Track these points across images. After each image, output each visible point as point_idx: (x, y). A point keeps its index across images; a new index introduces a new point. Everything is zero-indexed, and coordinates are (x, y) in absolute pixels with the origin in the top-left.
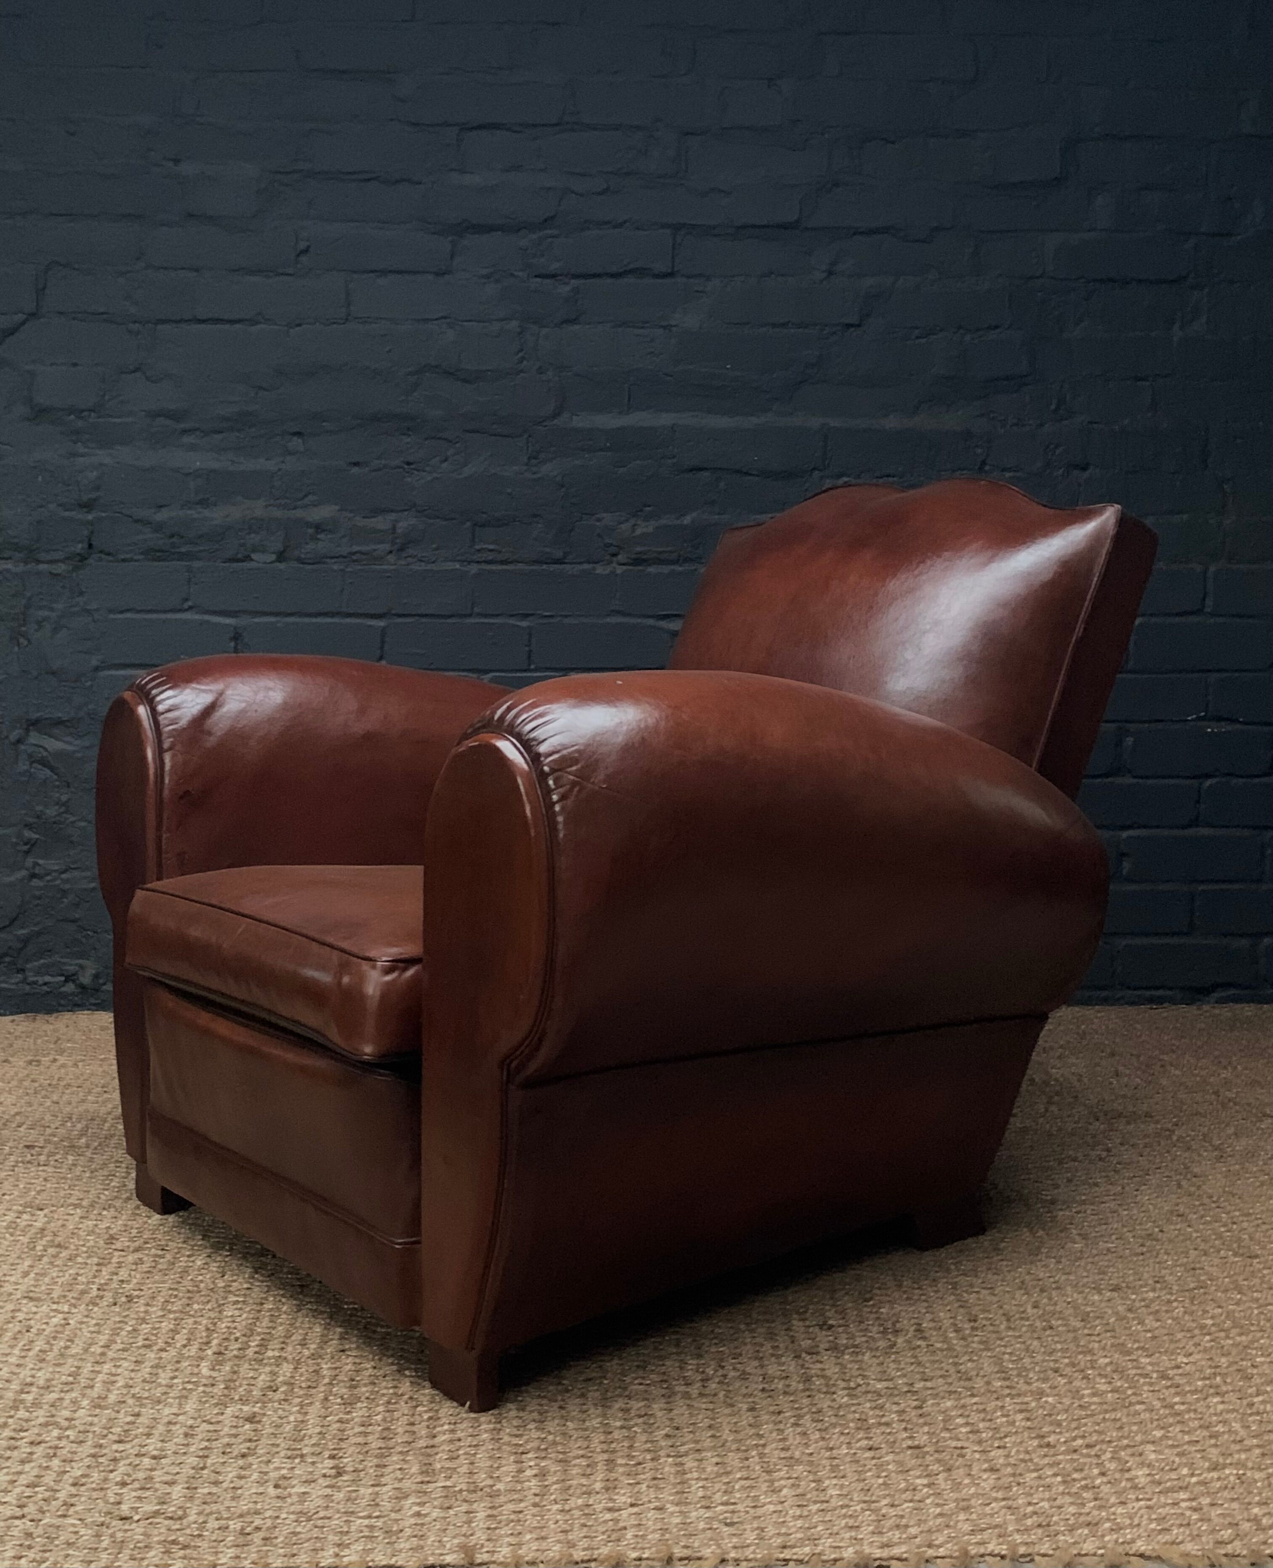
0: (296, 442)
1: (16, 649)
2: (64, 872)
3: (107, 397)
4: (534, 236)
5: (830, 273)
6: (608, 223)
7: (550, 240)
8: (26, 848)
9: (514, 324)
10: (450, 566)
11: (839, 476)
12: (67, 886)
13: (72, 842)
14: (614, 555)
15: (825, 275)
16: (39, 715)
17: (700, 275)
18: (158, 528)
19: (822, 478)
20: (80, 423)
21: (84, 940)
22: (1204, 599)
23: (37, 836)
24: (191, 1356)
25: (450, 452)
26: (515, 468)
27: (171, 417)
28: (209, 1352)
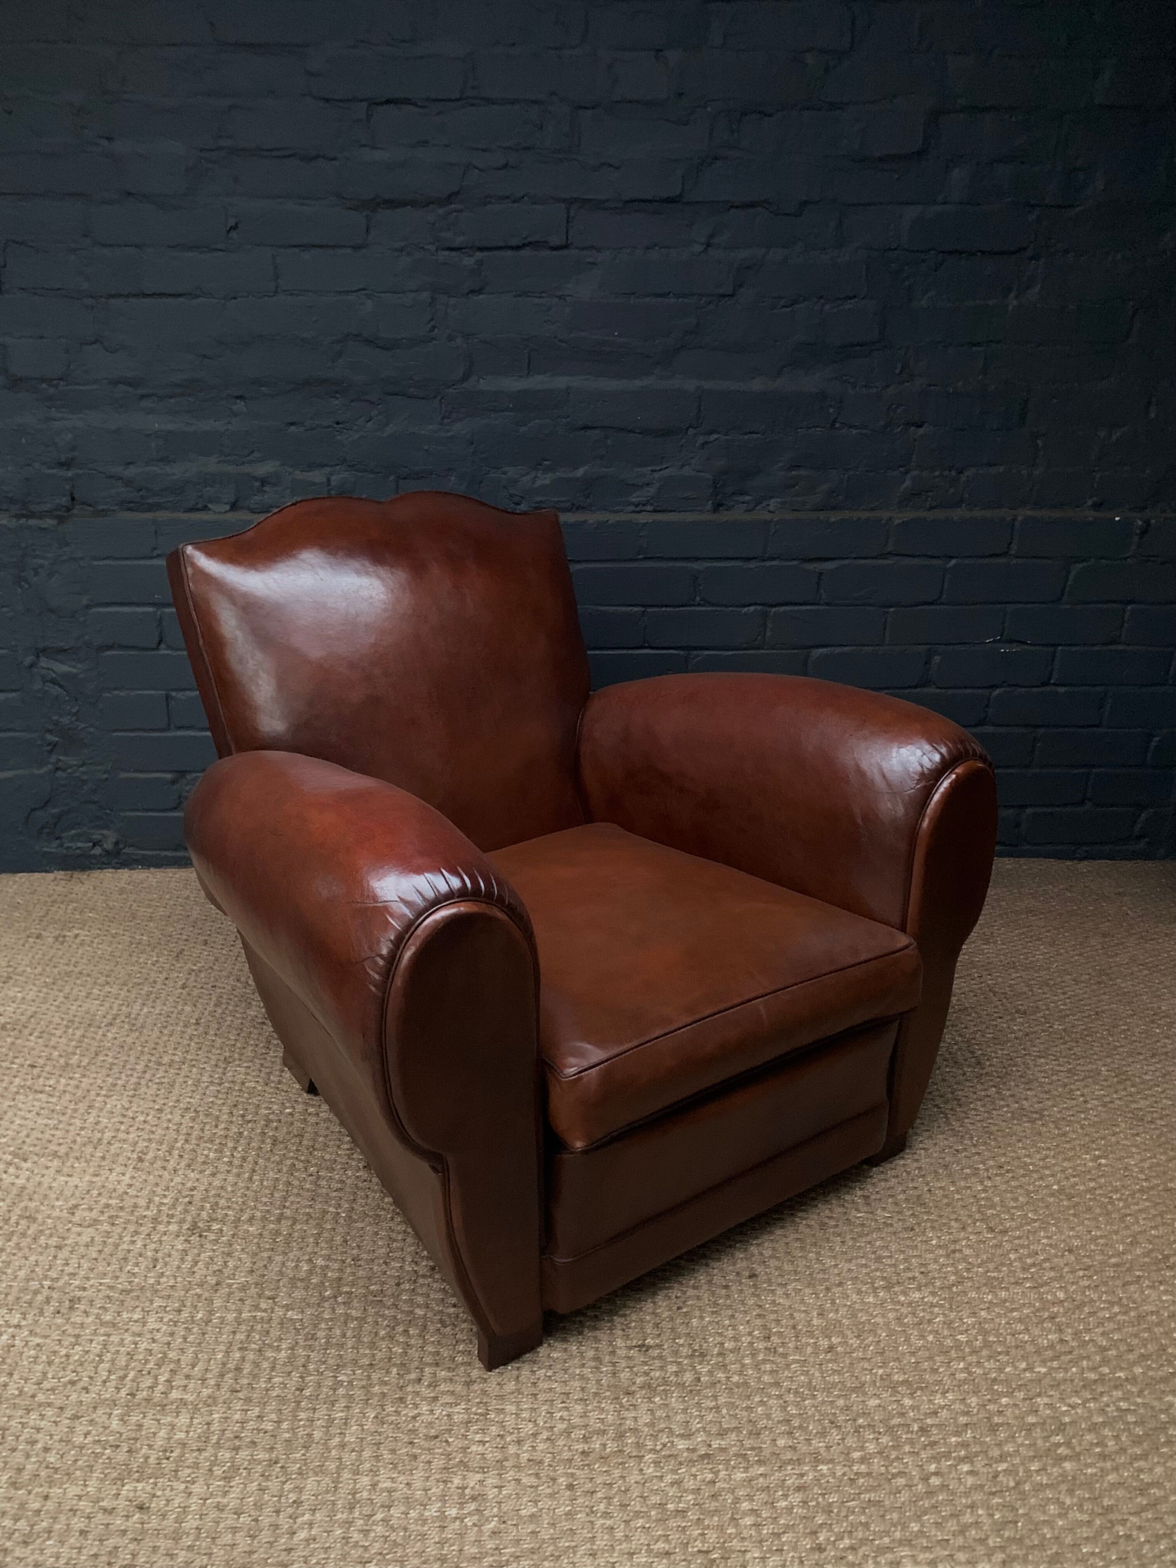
0: (240, 406)
1: (19, 590)
2: (82, 766)
3: (72, 367)
4: (441, 211)
5: (709, 245)
6: (507, 197)
7: (455, 214)
8: (49, 748)
9: (425, 295)
11: (711, 433)
12: (85, 777)
13: (85, 744)
15: (704, 247)
16: (44, 644)
17: (593, 248)
18: (128, 483)
19: (695, 435)
20: (52, 391)
21: (104, 816)
22: (1010, 544)
23: (57, 739)
24: (107, 1400)
25: (374, 413)
26: (431, 427)
27: (130, 384)
28: (123, 1393)
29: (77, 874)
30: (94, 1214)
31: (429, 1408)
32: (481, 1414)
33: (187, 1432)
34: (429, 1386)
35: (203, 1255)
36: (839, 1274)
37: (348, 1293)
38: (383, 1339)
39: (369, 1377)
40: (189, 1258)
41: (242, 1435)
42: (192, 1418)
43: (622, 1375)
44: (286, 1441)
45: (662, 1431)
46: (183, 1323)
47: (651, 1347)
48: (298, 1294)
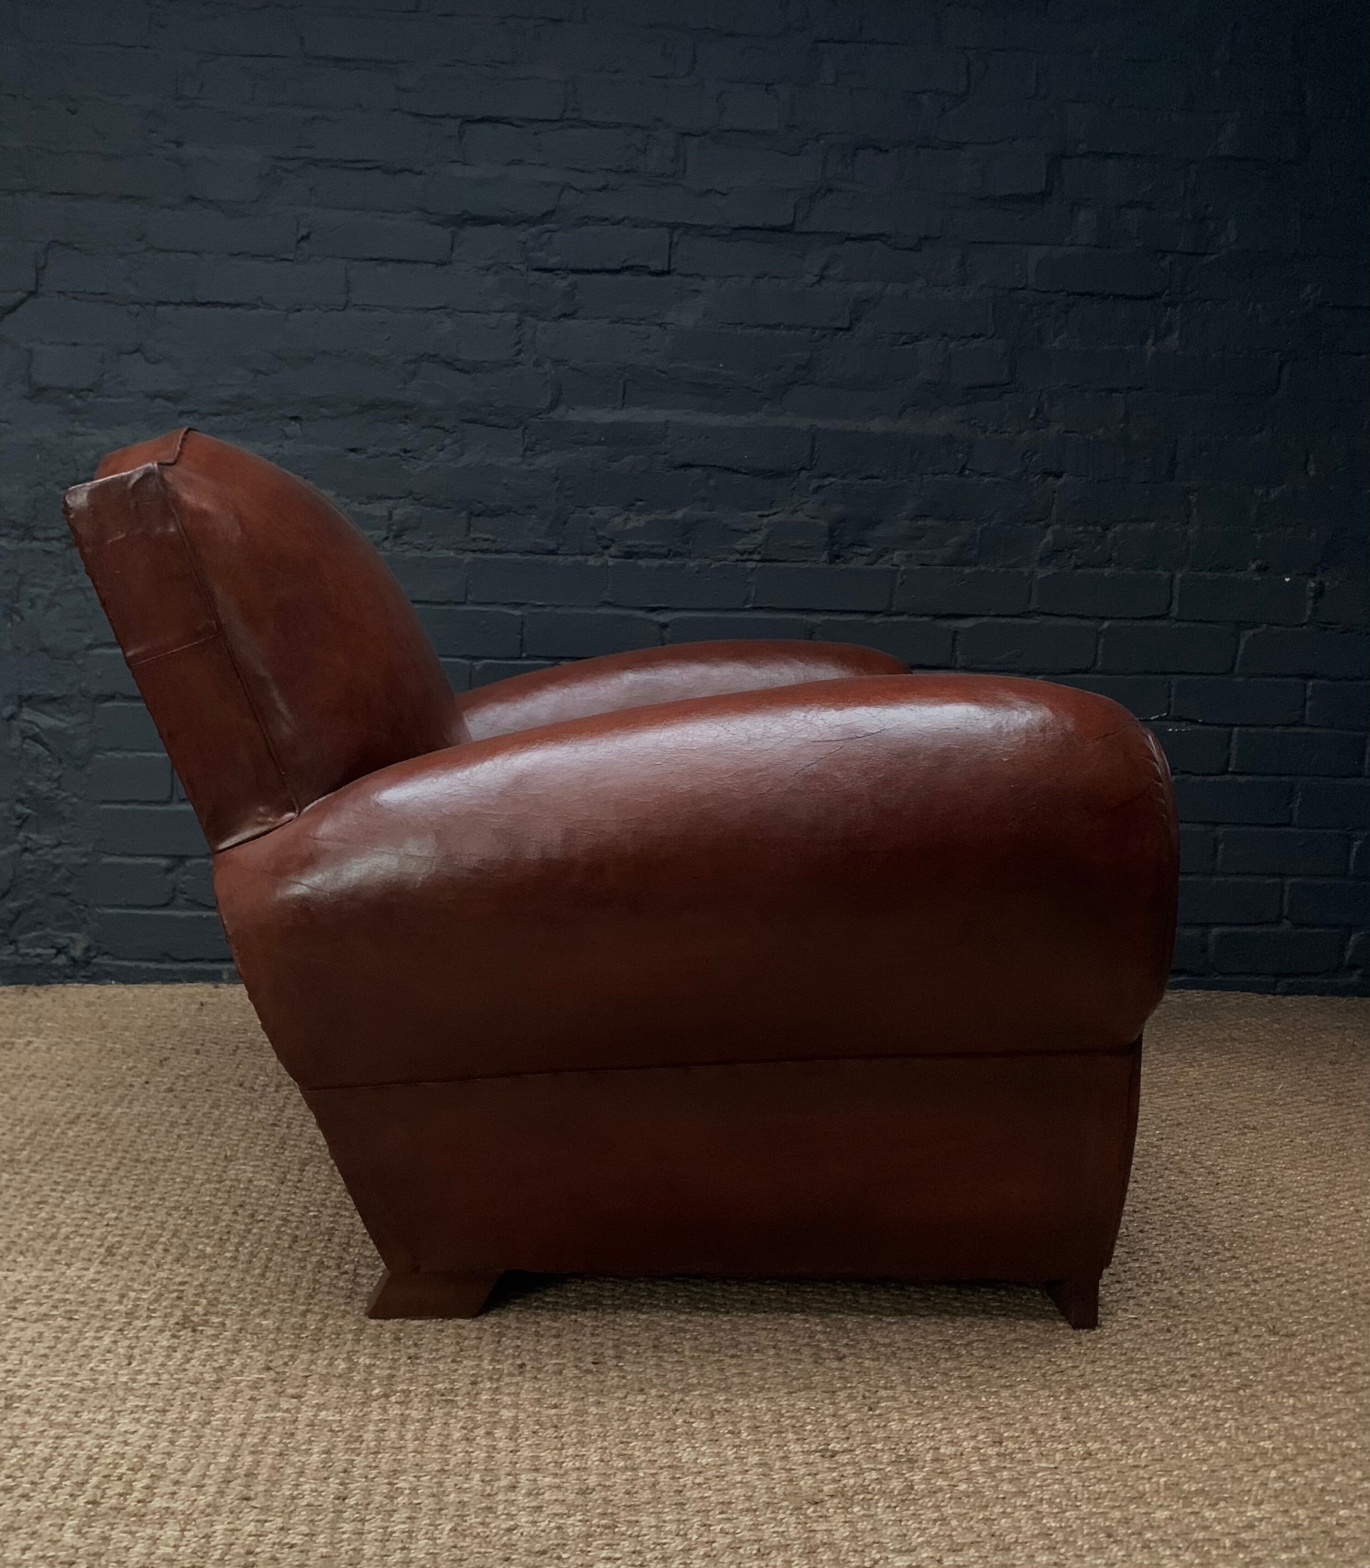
0: (294, 428)
1: (10, 625)
2: (56, 847)
3: (105, 377)
4: (533, 230)
5: (822, 277)
6: (607, 219)
7: (548, 234)
8: (18, 823)
9: (512, 317)
10: (444, 553)
11: (826, 476)
12: (57, 862)
13: (64, 818)
14: (607, 547)
15: (817, 278)
16: (30, 692)
17: (698, 275)
19: (809, 477)
20: (79, 403)
21: (75, 914)
22: (1170, 605)
23: (29, 811)
24: (57, 1508)
25: (447, 441)
26: (511, 460)
27: (167, 398)
28: (81, 1501)
29: (31, 988)
30: (43, 1309)
31: (531, 1519)
32: (606, 1527)
33: (176, 1547)
34: (529, 1494)
35: (197, 1353)
36: (1082, 1376)
37: (403, 1391)
38: (457, 1441)
39: (440, 1484)
40: (178, 1355)
41: (258, 1550)
42: (183, 1530)
43: (802, 1483)
44: (322, 1557)
45: (870, 1545)
46: (169, 1425)
47: (837, 1452)
48: (333, 1392)
